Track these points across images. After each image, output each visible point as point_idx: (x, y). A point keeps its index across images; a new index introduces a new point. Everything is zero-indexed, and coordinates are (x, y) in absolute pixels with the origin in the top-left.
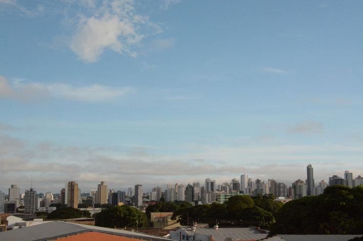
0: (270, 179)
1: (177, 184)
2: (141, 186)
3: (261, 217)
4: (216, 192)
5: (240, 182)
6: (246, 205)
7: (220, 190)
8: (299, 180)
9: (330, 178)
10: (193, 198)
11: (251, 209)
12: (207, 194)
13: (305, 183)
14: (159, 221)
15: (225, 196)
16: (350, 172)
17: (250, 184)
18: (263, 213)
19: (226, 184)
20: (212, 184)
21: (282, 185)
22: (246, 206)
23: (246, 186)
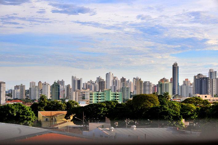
0: (135, 77)
1: (40, 82)
2: (5, 83)
3: (170, 117)
4: (82, 90)
5: (105, 80)
6: (152, 104)
7: (85, 87)
8: (164, 79)
9: (195, 77)
10: (59, 97)
11: (159, 108)
12: (74, 93)
13: (169, 81)
14: (47, 120)
15: (98, 94)
16: (214, 70)
17: (115, 82)
18: (171, 113)
19: (91, 82)
20: (79, 82)
21: (147, 84)
22: (152, 106)
23: (111, 84)
